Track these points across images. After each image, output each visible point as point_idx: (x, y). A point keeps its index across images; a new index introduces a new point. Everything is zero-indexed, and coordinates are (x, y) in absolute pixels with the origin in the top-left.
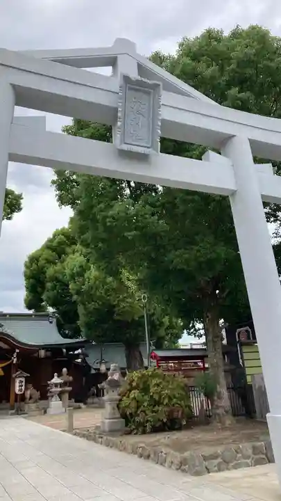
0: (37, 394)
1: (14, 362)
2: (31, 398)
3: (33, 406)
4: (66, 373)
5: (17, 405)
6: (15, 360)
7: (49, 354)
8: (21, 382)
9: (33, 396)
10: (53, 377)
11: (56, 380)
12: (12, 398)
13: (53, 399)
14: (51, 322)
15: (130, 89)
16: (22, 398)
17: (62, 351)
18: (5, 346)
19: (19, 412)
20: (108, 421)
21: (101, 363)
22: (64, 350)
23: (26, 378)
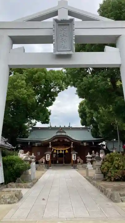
0: (82, 161)
1: (72, 147)
2: (79, 162)
3: (81, 166)
4: (94, 153)
5: (74, 165)
6: (72, 146)
7: (88, 144)
8: (74, 155)
9: (80, 162)
10: (87, 154)
11: (89, 155)
12: (72, 162)
13: (88, 163)
14: (88, 131)
15: (59, 25)
16: (76, 162)
17: (92, 143)
18: (68, 141)
19: (75, 168)
20: (96, 174)
21: (113, 149)
22: (93, 143)
23: (76, 154)
